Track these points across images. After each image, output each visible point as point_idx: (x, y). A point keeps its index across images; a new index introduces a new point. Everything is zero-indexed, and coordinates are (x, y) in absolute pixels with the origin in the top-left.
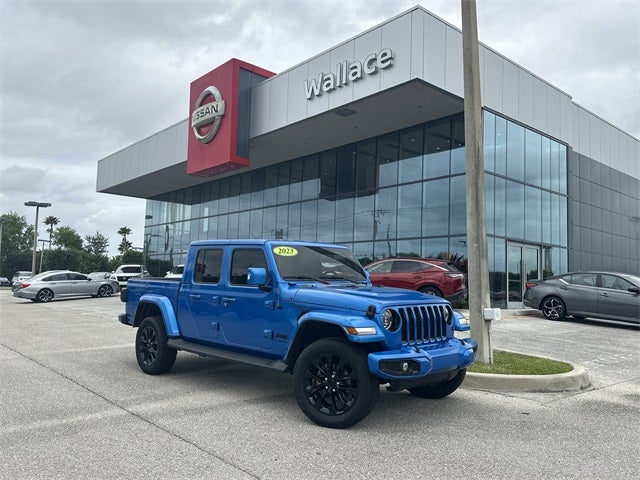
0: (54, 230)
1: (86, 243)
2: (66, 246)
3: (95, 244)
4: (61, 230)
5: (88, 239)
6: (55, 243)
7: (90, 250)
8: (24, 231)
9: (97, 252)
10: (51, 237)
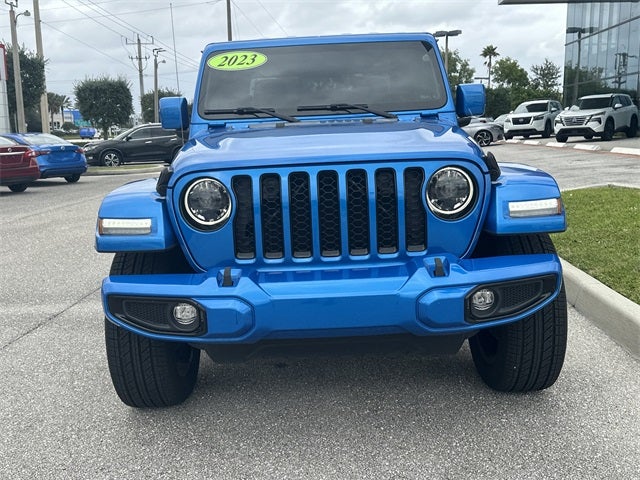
0: (493, 64)
1: (531, 76)
2: (509, 83)
3: (544, 76)
4: (501, 63)
5: (535, 70)
6: (496, 80)
7: (538, 84)
8: (459, 67)
9: (546, 86)
10: (491, 73)
